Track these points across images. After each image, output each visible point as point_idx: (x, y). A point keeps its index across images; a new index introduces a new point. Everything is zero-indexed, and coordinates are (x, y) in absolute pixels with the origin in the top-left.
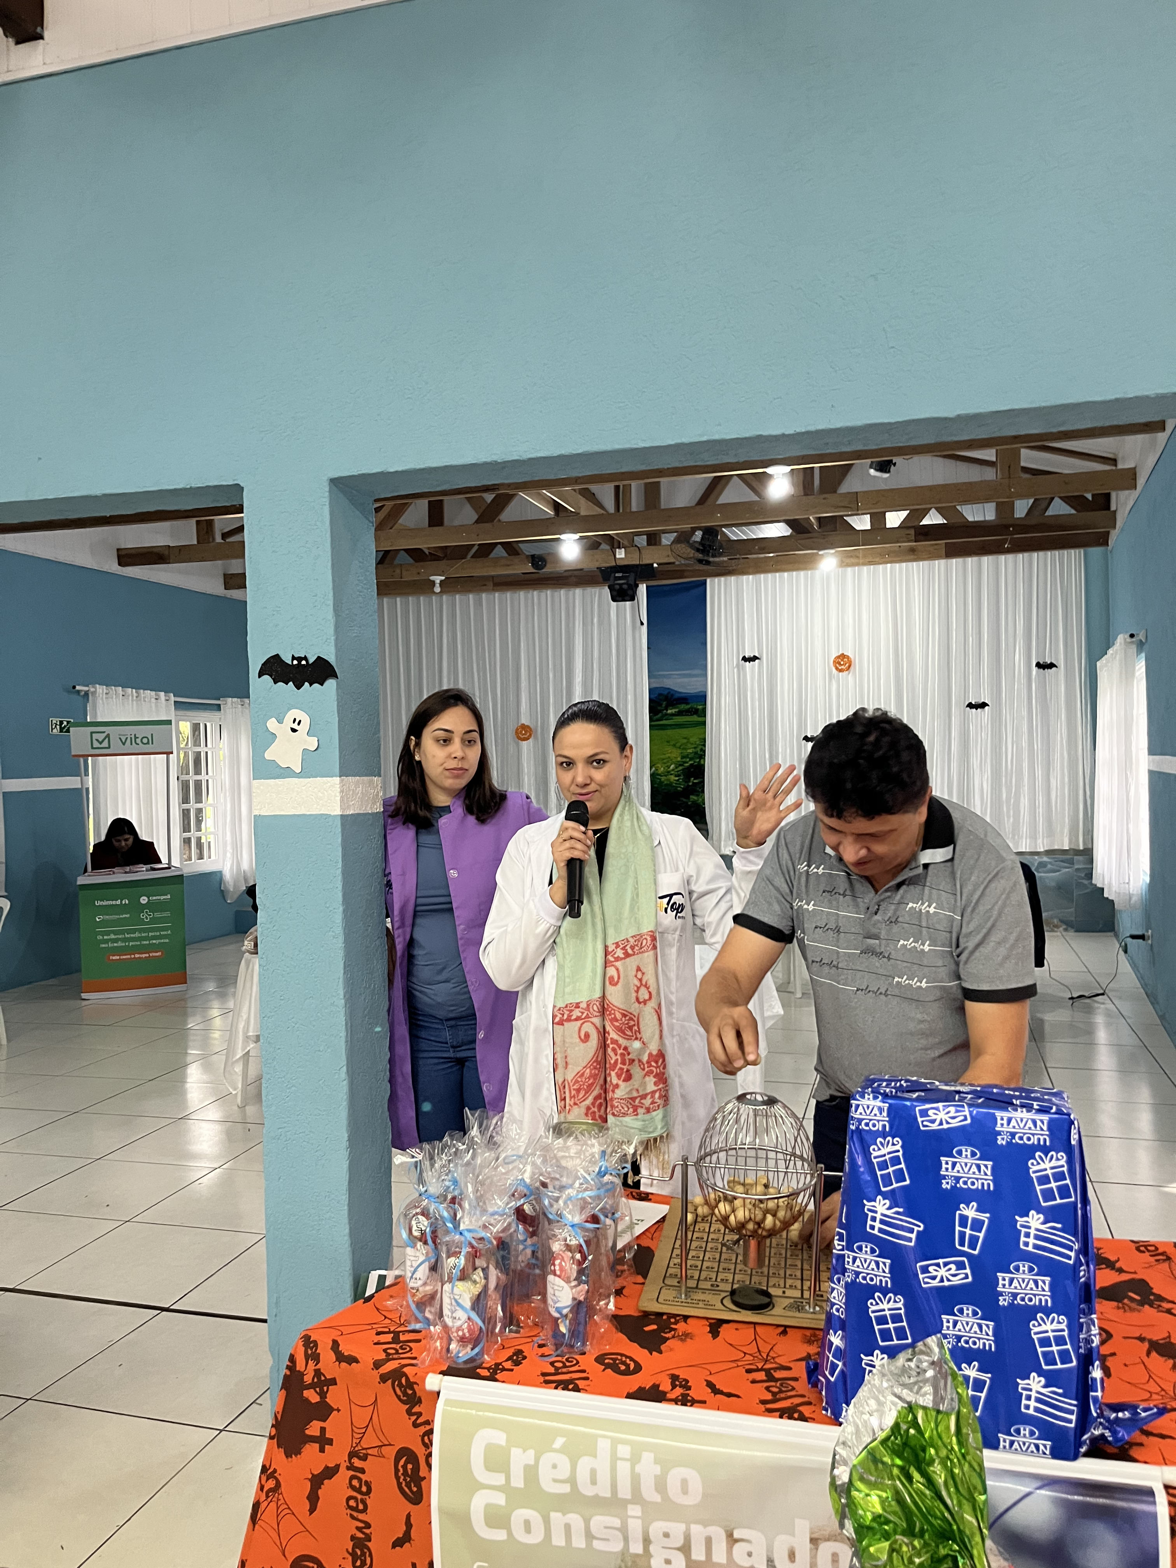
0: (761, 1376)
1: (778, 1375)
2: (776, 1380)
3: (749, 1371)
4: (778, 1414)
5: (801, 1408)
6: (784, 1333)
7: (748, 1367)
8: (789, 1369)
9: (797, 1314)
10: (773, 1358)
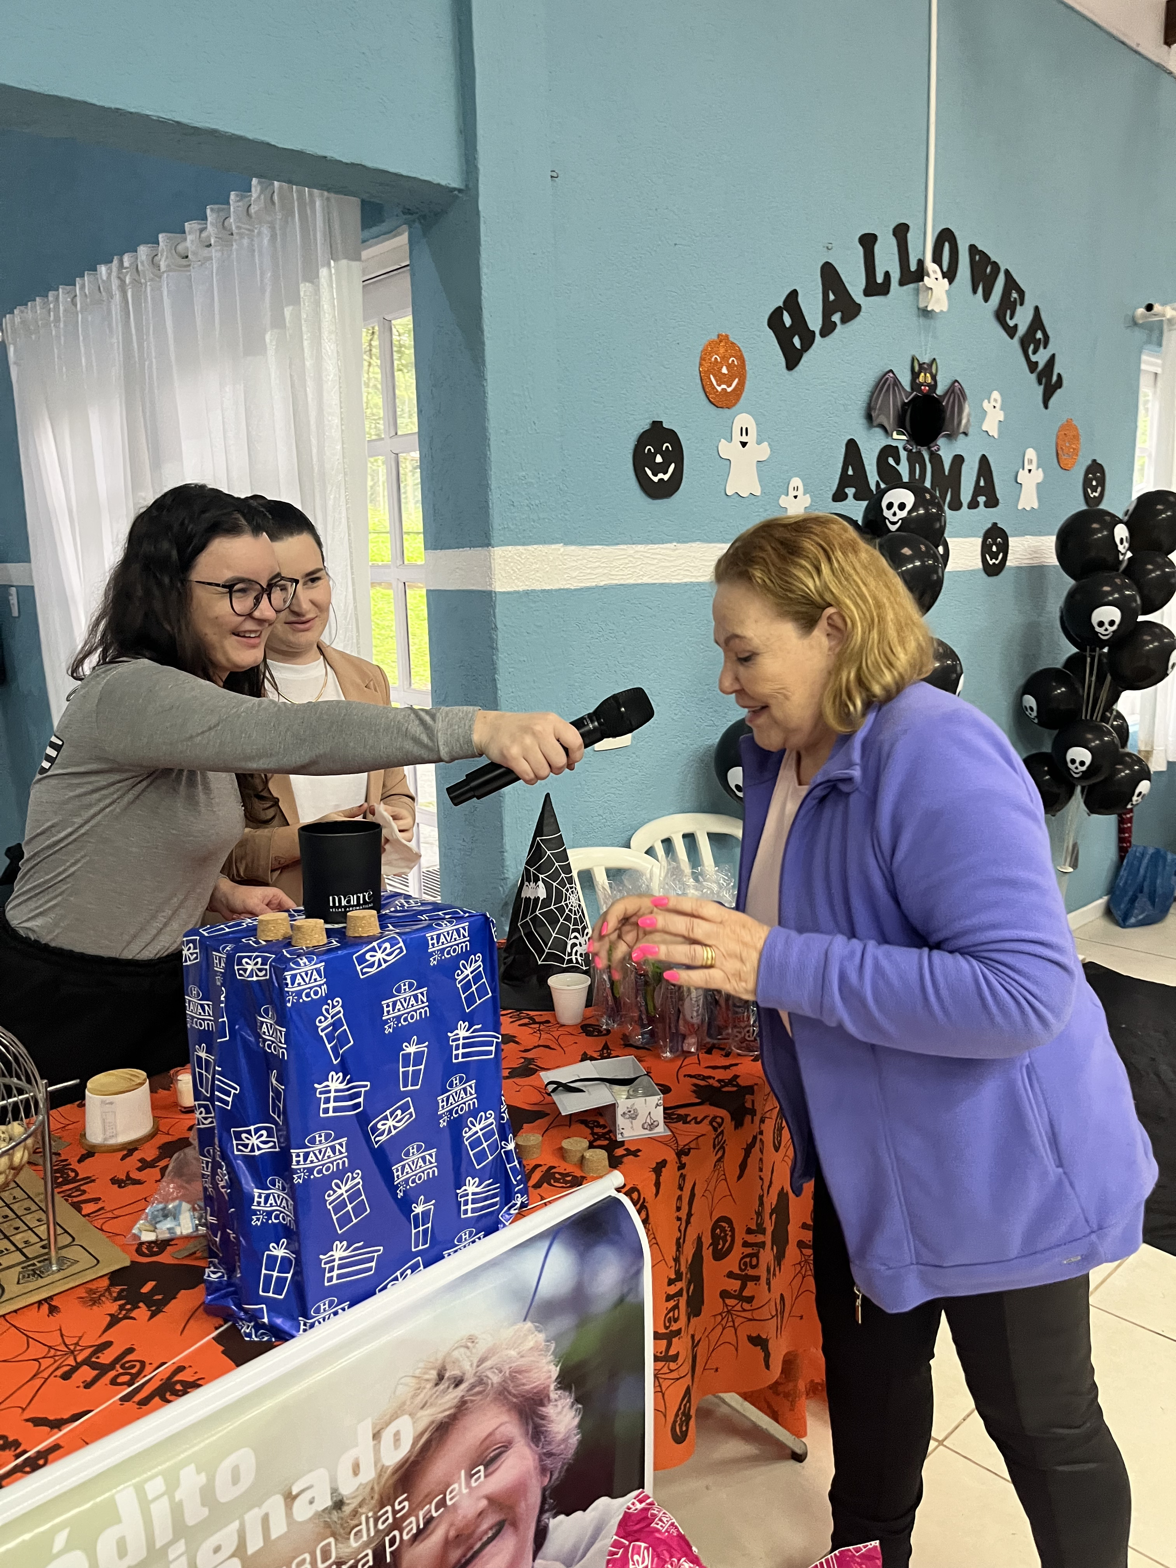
0: (87, 1373)
1: (106, 1358)
2: (112, 1366)
3: (66, 1376)
4: (157, 1399)
5: (177, 1378)
6: (53, 1310)
7: (59, 1372)
8: (108, 1344)
9: (41, 1282)
10: (77, 1344)
